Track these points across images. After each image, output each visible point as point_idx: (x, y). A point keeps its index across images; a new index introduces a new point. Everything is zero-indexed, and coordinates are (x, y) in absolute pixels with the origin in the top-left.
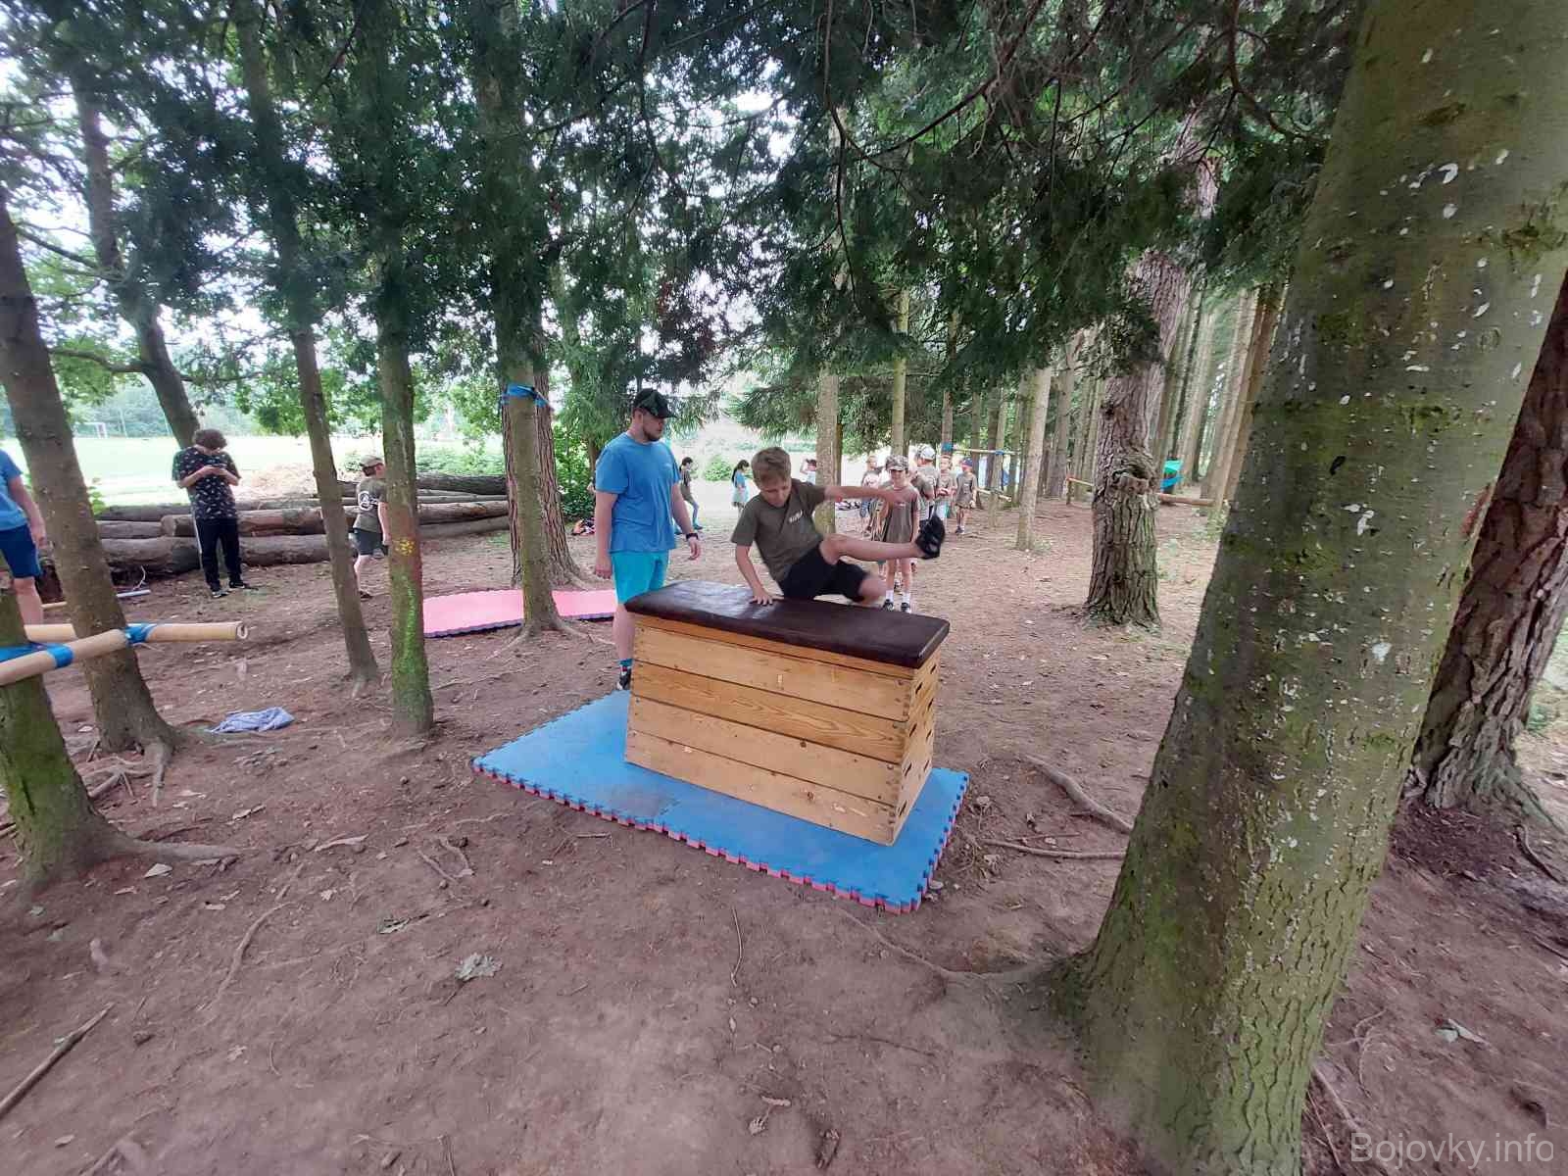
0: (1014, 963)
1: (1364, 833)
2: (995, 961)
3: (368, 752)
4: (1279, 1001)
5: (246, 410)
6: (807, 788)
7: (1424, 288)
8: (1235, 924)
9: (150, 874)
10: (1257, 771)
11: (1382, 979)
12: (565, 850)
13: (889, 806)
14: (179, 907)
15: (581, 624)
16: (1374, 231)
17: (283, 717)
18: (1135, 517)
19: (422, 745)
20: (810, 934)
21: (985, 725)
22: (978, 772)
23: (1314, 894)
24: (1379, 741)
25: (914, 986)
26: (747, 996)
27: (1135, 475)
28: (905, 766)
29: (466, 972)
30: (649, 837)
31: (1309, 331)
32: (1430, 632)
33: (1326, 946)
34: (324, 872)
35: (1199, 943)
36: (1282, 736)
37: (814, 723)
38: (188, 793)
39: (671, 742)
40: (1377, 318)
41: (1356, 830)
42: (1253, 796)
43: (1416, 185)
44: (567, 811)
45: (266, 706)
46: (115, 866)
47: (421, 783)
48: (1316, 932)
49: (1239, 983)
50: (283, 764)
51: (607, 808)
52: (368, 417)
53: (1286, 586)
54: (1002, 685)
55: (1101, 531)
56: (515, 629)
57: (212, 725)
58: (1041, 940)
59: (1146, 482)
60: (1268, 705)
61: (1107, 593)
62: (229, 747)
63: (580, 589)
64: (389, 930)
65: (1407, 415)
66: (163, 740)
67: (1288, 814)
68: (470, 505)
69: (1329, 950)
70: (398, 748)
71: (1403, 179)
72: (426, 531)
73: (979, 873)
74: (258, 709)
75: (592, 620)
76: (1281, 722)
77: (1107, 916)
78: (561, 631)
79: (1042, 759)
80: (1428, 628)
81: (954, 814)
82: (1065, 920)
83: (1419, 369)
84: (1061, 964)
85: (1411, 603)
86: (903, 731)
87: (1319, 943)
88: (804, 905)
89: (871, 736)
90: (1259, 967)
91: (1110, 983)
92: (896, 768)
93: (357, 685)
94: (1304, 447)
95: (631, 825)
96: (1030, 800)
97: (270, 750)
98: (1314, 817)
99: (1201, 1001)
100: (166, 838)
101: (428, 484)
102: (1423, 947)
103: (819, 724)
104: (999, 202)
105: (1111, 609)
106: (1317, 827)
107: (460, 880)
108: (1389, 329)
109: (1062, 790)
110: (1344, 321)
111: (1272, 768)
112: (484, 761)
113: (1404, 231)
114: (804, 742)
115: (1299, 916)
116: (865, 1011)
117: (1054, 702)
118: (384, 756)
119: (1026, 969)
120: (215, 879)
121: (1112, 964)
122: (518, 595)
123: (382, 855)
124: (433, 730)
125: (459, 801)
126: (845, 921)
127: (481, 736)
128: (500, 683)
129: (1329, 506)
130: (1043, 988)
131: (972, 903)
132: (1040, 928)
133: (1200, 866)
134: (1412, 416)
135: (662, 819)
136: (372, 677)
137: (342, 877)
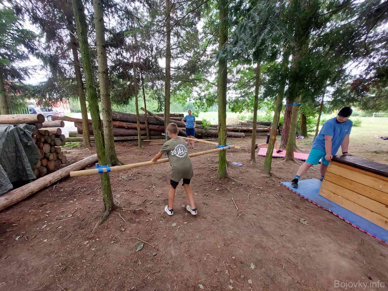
6: (386, 219)
14: (236, 188)
17: (241, 164)
19: (269, 176)
34: (256, 191)
39: (334, 193)
44: (303, 199)
47: (270, 183)
50: (244, 172)
51: (315, 202)
57: (231, 163)
62: (235, 167)
74: (236, 162)
78: (294, 161)
88: (382, 246)
93: (252, 162)
95: (321, 207)
107: (282, 202)
112: (282, 183)
114: (387, 206)
118: (261, 176)
120: (240, 186)
123: (266, 192)
125: (278, 189)
128: (280, 169)
135: (332, 209)
136: (254, 161)
137: (260, 193)
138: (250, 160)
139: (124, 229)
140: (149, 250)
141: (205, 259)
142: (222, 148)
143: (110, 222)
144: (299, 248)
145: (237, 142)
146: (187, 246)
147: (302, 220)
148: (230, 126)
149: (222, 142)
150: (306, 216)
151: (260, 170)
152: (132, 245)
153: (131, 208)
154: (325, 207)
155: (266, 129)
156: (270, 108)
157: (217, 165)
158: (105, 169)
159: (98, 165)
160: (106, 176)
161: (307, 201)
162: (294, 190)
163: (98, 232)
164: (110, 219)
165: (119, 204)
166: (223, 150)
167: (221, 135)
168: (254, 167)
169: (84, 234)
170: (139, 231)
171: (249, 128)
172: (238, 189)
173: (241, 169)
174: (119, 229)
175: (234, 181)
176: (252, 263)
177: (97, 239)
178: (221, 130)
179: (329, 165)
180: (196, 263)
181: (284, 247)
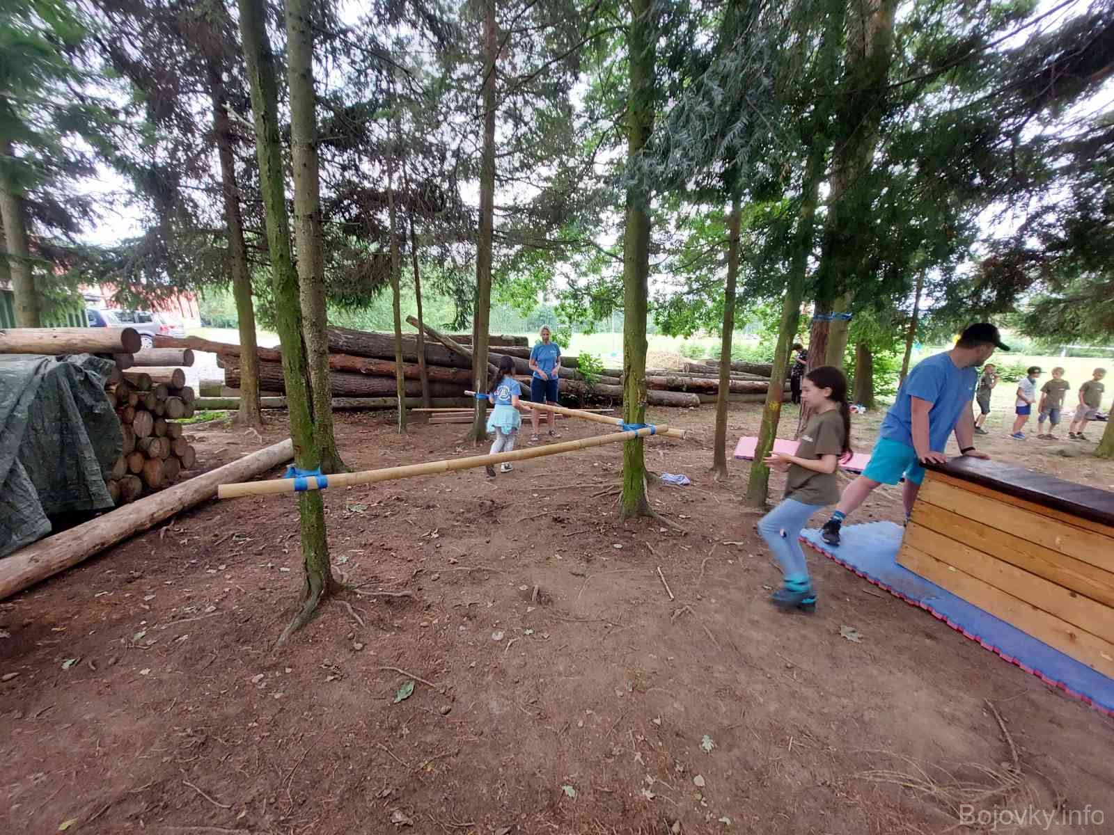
3: (733, 508)
6: (1070, 629)
14: (671, 543)
17: (686, 480)
20: (1063, 713)
30: (917, 610)
39: (937, 560)
44: (854, 575)
45: (677, 473)
50: (693, 501)
51: (884, 583)
57: (659, 476)
62: (668, 487)
70: (748, 510)
93: (717, 475)
95: (902, 598)
118: (741, 512)
135: (928, 602)
136: (724, 472)
137: (735, 557)
138: (712, 469)
139: (360, 646)
140: (428, 699)
141: (580, 724)
142: (632, 433)
143: (322, 626)
144: (834, 699)
145: (677, 419)
146: (532, 690)
147: (845, 630)
148: (659, 375)
149: (634, 414)
150: (860, 620)
151: (739, 496)
152: (383, 686)
153: (379, 591)
154: (912, 597)
155: (760, 383)
156: (773, 326)
157: (619, 482)
158: (312, 480)
159: (293, 468)
160: (313, 499)
161: (863, 581)
162: (829, 550)
163: (289, 651)
164: (322, 618)
165: (345, 581)
166: (636, 437)
167: (630, 399)
168: (722, 487)
169: (252, 656)
170: (401, 651)
171: (713, 381)
172: (675, 544)
173: (683, 494)
174: (346, 643)
175: (665, 525)
176: (706, 737)
177: (288, 670)
178: (631, 381)
179: (925, 483)
180: (556, 734)
181: (794, 697)
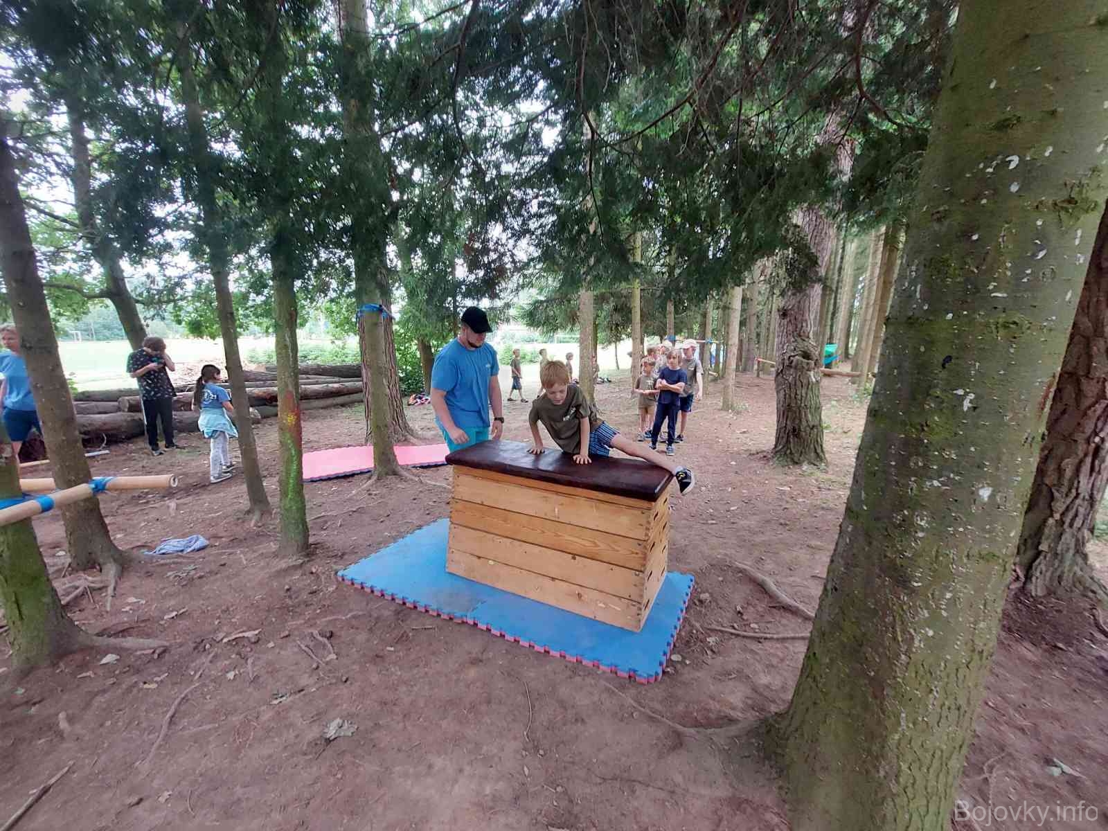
0: (732, 721)
1: (982, 625)
2: (717, 719)
3: (262, 568)
4: (927, 750)
5: (179, 322)
6: (578, 590)
7: (1001, 240)
8: (892, 693)
9: (104, 661)
10: (902, 581)
11: (1002, 728)
12: (402, 639)
13: (636, 603)
14: (124, 686)
15: (414, 470)
16: (963, 201)
17: (202, 541)
18: (805, 387)
19: (301, 561)
20: (583, 700)
21: (704, 539)
22: (700, 575)
23: (948, 670)
24: (989, 557)
25: (658, 738)
26: (536, 749)
27: (804, 357)
28: (647, 572)
29: (331, 732)
30: (464, 629)
31: (922, 268)
32: (1019, 479)
33: (959, 709)
34: (230, 658)
35: (866, 707)
36: (917, 555)
37: (579, 542)
38: (132, 600)
39: (479, 558)
40: (969, 260)
41: (975, 623)
42: (899, 598)
43: (990, 170)
44: (404, 610)
45: (191, 533)
46: (78, 657)
47: (300, 590)
48: (951, 698)
49: (897, 737)
50: (200, 577)
51: (434, 607)
52: (265, 325)
53: (914, 447)
54: (716, 509)
55: (782, 399)
56: (368, 475)
57: (151, 549)
58: (750, 702)
59: (813, 362)
60: (906, 532)
61: (788, 441)
62: (162, 565)
63: (414, 445)
64: (276, 702)
65: (993, 327)
66: (115, 560)
67: (925, 611)
68: (336, 385)
69: (962, 710)
70: (283, 564)
71: (981, 166)
72: (304, 404)
73: (703, 652)
74: (184, 536)
75: (422, 467)
76: (917, 544)
77: (798, 685)
78: (401, 476)
79: (747, 565)
80: (1018, 476)
81: (684, 607)
82: (767, 687)
83: (1000, 295)
84: (764, 721)
85: (1004, 458)
86: (645, 547)
87: (953, 707)
88: (578, 679)
89: (623, 551)
90: (911, 725)
91: (802, 735)
92: (641, 575)
93: (255, 517)
94: (922, 349)
95: (451, 619)
96: (739, 595)
97: (192, 567)
98: (944, 614)
99: (869, 752)
100: (116, 635)
101: (306, 372)
102: (1030, 702)
103: (583, 542)
104: (701, 174)
105: (791, 453)
106: (947, 621)
107: (327, 663)
108: (977, 268)
109: (761, 587)
110: (945, 263)
111: (913, 577)
112: (345, 572)
113: (984, 201)
114: (574, 556)
115: (937, 686)
116: (624, 759)
117: (752, 522)
118: (274, 570)
119: (739, 726)
120: (151, 665)
121: (803, 722)
122: (370, 449)
123: (271, 645)
124: (309, 550)
125: (327, 603)
126: (608, 690)
127: (343, 554)
128: (355, 515)
129: (944, 391)
130: (754, 740)
131: (698, 674)
132: (749, 692)
133: (863, 649)
134: (997, 328)
135: (475, 612)
136: (266, 510)
137: (243, 661)
154: (458, 614)
161: (413, 614)
171: (271, 389)
173: (190, 567)
179: (455, 479)
